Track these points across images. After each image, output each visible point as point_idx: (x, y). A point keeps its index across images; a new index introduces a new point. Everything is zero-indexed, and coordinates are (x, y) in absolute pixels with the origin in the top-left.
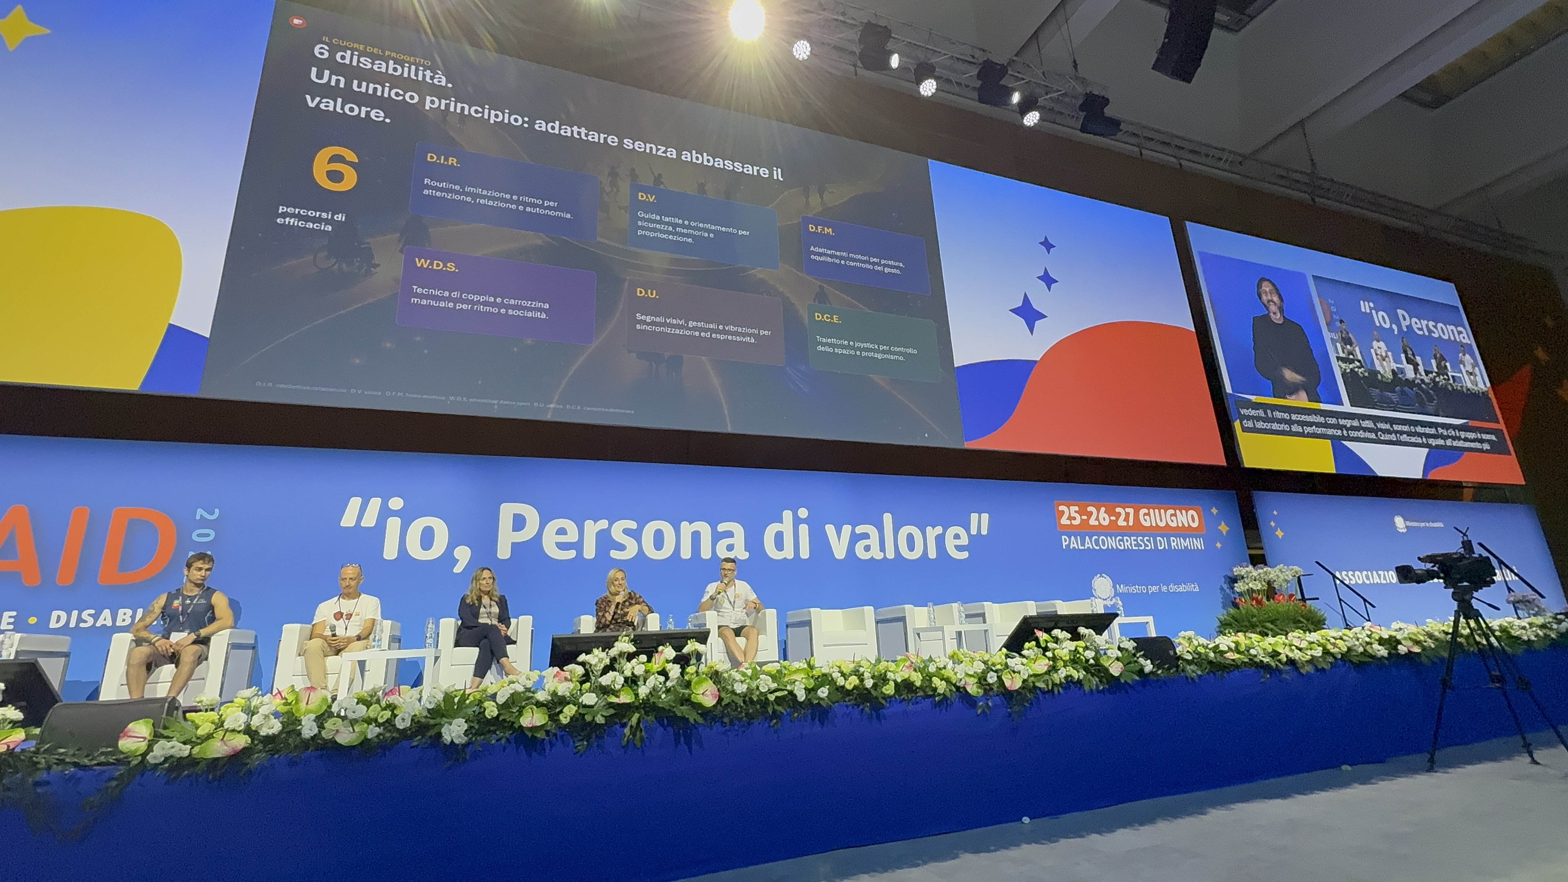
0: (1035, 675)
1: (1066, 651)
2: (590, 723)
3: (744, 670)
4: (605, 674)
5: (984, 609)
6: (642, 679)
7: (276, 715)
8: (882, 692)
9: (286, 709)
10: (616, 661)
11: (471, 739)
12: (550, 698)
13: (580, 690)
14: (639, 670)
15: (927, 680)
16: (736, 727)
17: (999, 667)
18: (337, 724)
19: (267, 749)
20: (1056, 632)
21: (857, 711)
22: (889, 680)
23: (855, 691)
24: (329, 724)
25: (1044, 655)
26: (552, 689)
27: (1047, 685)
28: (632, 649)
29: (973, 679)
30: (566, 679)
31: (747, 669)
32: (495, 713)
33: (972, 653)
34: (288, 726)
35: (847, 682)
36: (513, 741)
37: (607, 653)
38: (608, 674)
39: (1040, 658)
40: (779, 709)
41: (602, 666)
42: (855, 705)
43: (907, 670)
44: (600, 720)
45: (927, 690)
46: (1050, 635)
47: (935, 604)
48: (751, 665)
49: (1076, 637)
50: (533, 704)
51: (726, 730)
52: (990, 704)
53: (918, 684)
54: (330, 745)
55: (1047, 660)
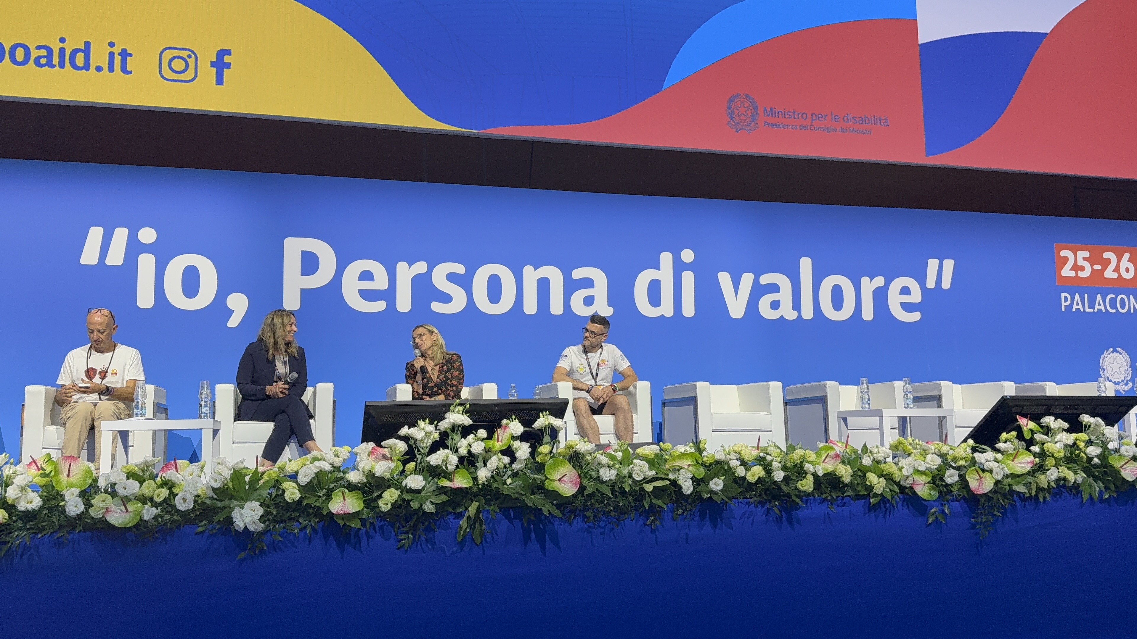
0: (1014, 476)
1: (1059, 446)
2: (416, 512)
3: (613, 453)
4: (435, 452)
5: (940, 391)
6: (480, 460)
7: (34, 487)
8: (796, 488)
9: (43, 481)
10: (448, 437)
11: (269, 526)
12: (365, 480)
13: (403, 471)
14: (478, 448)
15: (859, 476)
16: (602, 524)
17: (962, 463)
18: (107, 501)
19: (28, 527)
20: (1048, 420)
21: (760, 511)
22: (806, 473)
23: (759, 485)
24: (97, 501)
25: (1028, 449)
26: (368, 468)
27: (1030, 490)
28: (466, 421)
29: (924, 477)
30: (384, 457)
31: (616, 451)
32: (297, 496)
33: (924, 444)
34: (48, 500)
35: (750, 472)
36: (320, 532)
37: (436, 426)
38: (438, 452)
39: (1022, 454)
40: (659, 502)
41: (430, 441)
42: (759, 503)
43: (832, 462)
44: (429, 508)
45: (859, 488)
46: (1039, 424)
47: (870, 382)
48: (620, 447)
49: (1076, 427)
50: (344, 486)
51: (590, 527)
52: (946, 511)
53: (847, 479)
54: (101, 526)
55: (1032, 457)
